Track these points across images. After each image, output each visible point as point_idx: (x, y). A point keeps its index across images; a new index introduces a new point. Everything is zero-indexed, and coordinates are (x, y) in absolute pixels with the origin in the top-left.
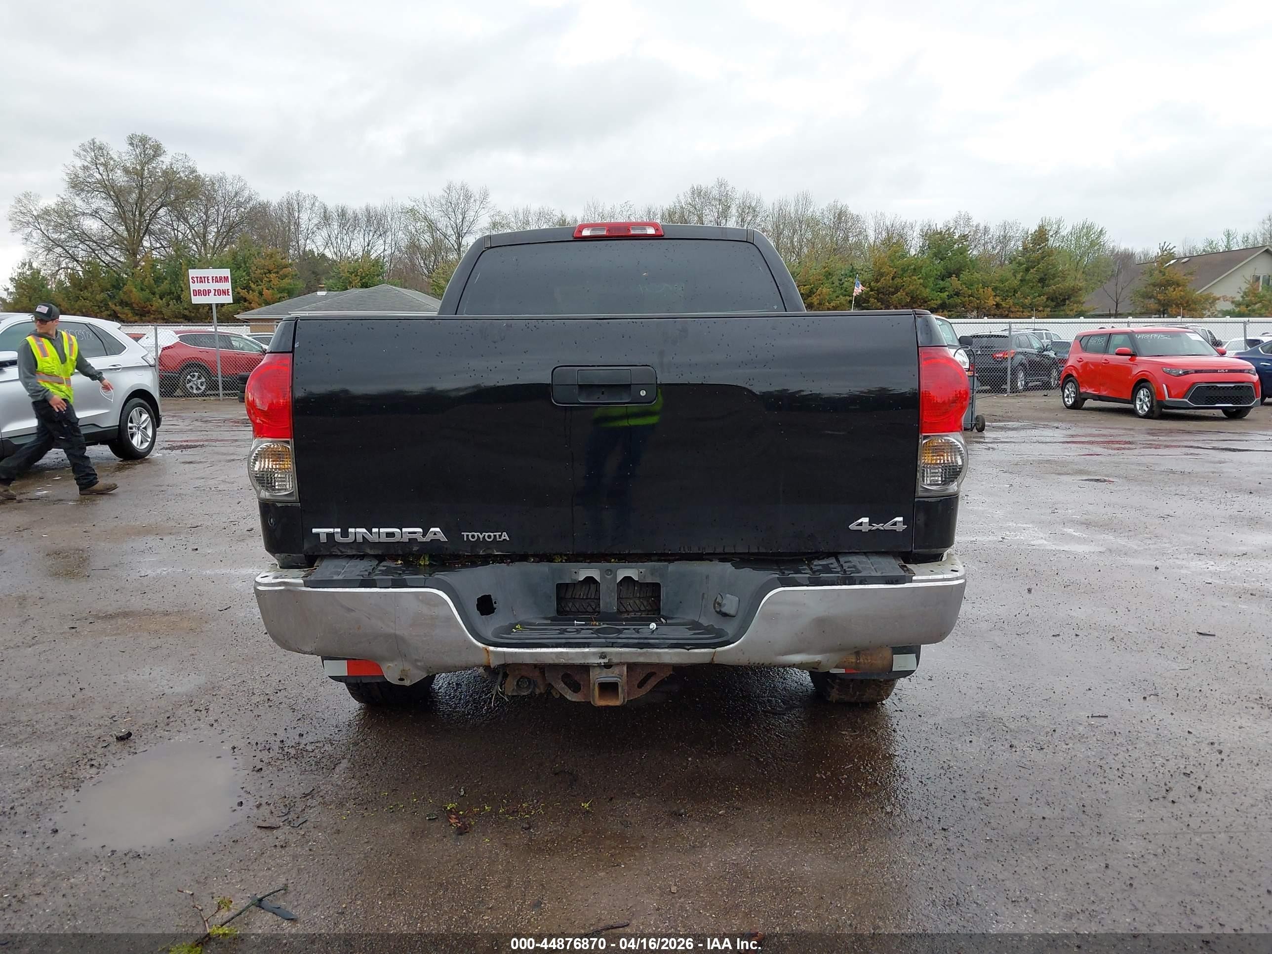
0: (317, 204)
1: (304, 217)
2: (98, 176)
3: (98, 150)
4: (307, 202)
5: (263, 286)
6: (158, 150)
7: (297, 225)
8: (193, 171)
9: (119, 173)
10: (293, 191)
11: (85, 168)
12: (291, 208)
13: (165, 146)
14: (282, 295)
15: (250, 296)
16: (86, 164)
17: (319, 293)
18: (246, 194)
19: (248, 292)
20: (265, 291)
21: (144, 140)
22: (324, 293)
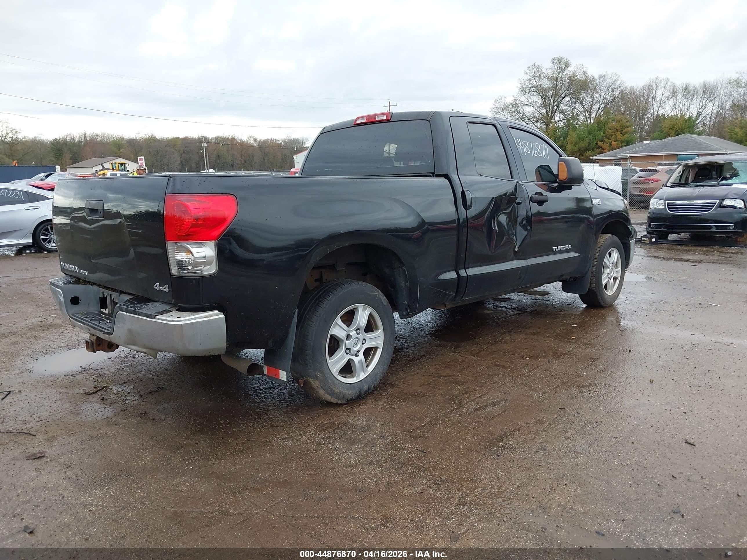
0: (669, 83)
1: (659, 93)
2: (535, 83)
3: (536, 68)
4: (662, 83)
5: (612, 140)
6: (567, 65)
7: (654, 98)
8: (585, 73)
9: (545, 80)
10: (653, 77)
11: (530, 80)
12: (650, 88)
13: (571, 61)
14: (623, 144)
15: (604, 146)
16: (530, 77)
17: (645, 142)
18: (618, 83)
19: (604, 144)
20: (613, 143)
21: (560, 60)
22: (648, 142)
